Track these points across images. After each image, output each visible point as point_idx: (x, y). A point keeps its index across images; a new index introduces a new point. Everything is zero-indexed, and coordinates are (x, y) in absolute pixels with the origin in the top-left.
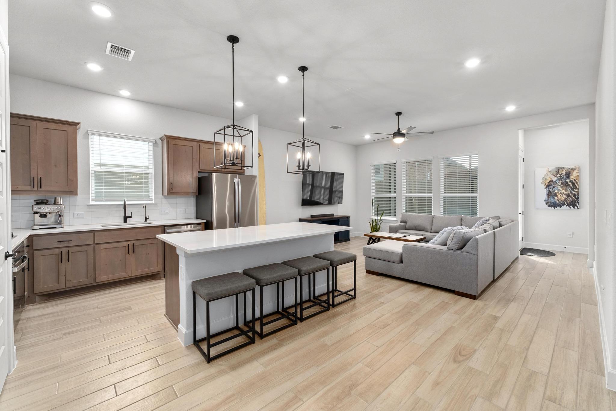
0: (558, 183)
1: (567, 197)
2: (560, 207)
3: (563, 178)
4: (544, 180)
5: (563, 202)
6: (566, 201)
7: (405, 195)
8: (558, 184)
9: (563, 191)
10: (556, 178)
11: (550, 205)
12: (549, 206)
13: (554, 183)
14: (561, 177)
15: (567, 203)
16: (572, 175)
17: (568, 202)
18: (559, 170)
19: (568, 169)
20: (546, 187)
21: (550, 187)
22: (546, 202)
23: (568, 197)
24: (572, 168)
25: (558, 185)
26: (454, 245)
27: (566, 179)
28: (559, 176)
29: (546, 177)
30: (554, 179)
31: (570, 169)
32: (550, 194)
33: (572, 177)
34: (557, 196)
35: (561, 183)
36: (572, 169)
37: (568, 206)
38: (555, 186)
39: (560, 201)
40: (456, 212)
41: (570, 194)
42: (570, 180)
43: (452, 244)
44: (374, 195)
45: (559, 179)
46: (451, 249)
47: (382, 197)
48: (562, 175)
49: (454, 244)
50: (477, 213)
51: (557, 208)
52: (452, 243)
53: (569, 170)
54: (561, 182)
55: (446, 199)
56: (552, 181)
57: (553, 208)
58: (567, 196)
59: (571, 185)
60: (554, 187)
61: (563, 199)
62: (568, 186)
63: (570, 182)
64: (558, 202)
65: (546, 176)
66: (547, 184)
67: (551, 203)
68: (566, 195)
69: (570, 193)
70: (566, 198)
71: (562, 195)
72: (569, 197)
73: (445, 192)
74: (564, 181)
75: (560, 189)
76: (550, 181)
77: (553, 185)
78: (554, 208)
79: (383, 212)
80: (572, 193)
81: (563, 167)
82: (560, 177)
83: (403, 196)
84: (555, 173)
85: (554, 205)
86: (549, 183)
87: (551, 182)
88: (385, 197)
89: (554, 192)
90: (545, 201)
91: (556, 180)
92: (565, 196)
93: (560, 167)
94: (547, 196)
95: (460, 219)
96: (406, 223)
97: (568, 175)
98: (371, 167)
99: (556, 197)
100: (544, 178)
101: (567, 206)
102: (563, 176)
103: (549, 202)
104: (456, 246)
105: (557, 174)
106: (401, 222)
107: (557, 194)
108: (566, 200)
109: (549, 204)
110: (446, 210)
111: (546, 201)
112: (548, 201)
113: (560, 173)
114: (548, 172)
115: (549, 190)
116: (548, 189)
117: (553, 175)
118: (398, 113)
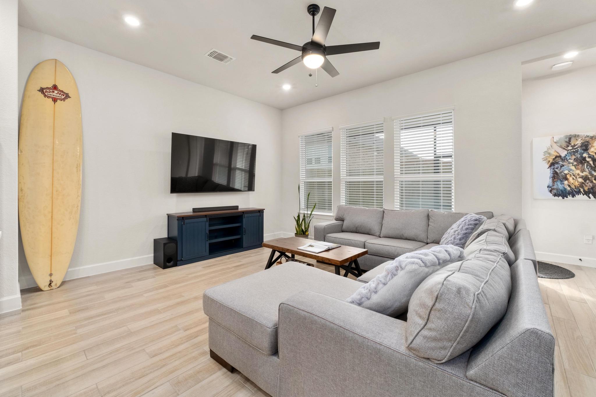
0: (570, 159)
1: (583, 181)
2: (573, 197)
3: (577, 151)
4: (546, 155)
5: (578, 188)
6: (582, 187)
7: (345, 178)
8: (570, 161)
9: (578, 172)
10: (566, 152)
11: (555, 193)
12: (555, 195)
13: (562, 159)
14: (574, 150)
15: (584, 191)
16: (592, 146)
17: (586, 189)
18: (570, 139)
19: (585, 137)
20: (550, 166)
21: (556, 166)
22: (550, 189)
23: (585, 181)
24: (592, 135)
25: (569, 163)
26: (433, 344)
27: (583, 154)
28: (570, 148)
29: (550, 151)
30: (563, 153)
31: (588, 137)
32: (555, 176)
33: (592, 149)
34: (567, 179)
35: (575, 159)
36: (592, 138)
37: (585, 195)
38: (564, 164)
39: (573, 187)
40: (419, 204)
41: (590, 177)
42: (589, 154)
43: (425, 337)
44: (304, 179)
45: (570, 153)
46: (422, 355)
47: (314, 182)
48: (575, 147)
49: (435, 339)
50: (451, 206)
51: (567, 197)
52: (425, 332)
53: (587, 139)
54: (574, 157)
55: (404, 183)
56: (560, 156)
57: (560, 198)
58: (583, 179)
59: (591, 163)
60: (563, 166)
61: (577, 184)
62: (586, 164)
63: (589, 157)
64: (569, 189)
65: (549, 149)
66: (551, 162)
67: (557, 190)
68: (582, 177)
69: (588, 174)
70: (583, 183)
71: (576, 178)
72: (588, 181)
73: (403, 173)
74: (580, 156)
75: (573, 168)
76: (556, 157)
77: (561, 162)
78: (563, 198)
79: (316, 204)
80: (592, 175)
81: (577, 134)
82: (572, 150)
83: (342, 180)
84: (564, 144)
85: (563, 194)
86: (554, 159)
87: (557, 159)
88: (318, 182)
89: (563, 173)
90: (548, 187)
91: (566, 155)
92: (580, 180)
93: (572, 134)
94: (551, 180)
95: (426, 215)
96: (343, 220)
97: (586, 146)
98: (300, 139)
99: (566, 181)
100: (547, 153)
101: (583, 195)
102: (577, 148)
103: (554, 189)
104: (444, 348)
105: (568, 146)
106: (337, 219)
107: (567, 176)
108: (582, 185)
109: (555, 191)
110: (403, 201)
111: (550, 187)
112: (552, 187)
113: (572, 144)
114: (553, 142)
115: (555, 171)
116: (554, 169)
117: (561, 147)
118: (311, 7)
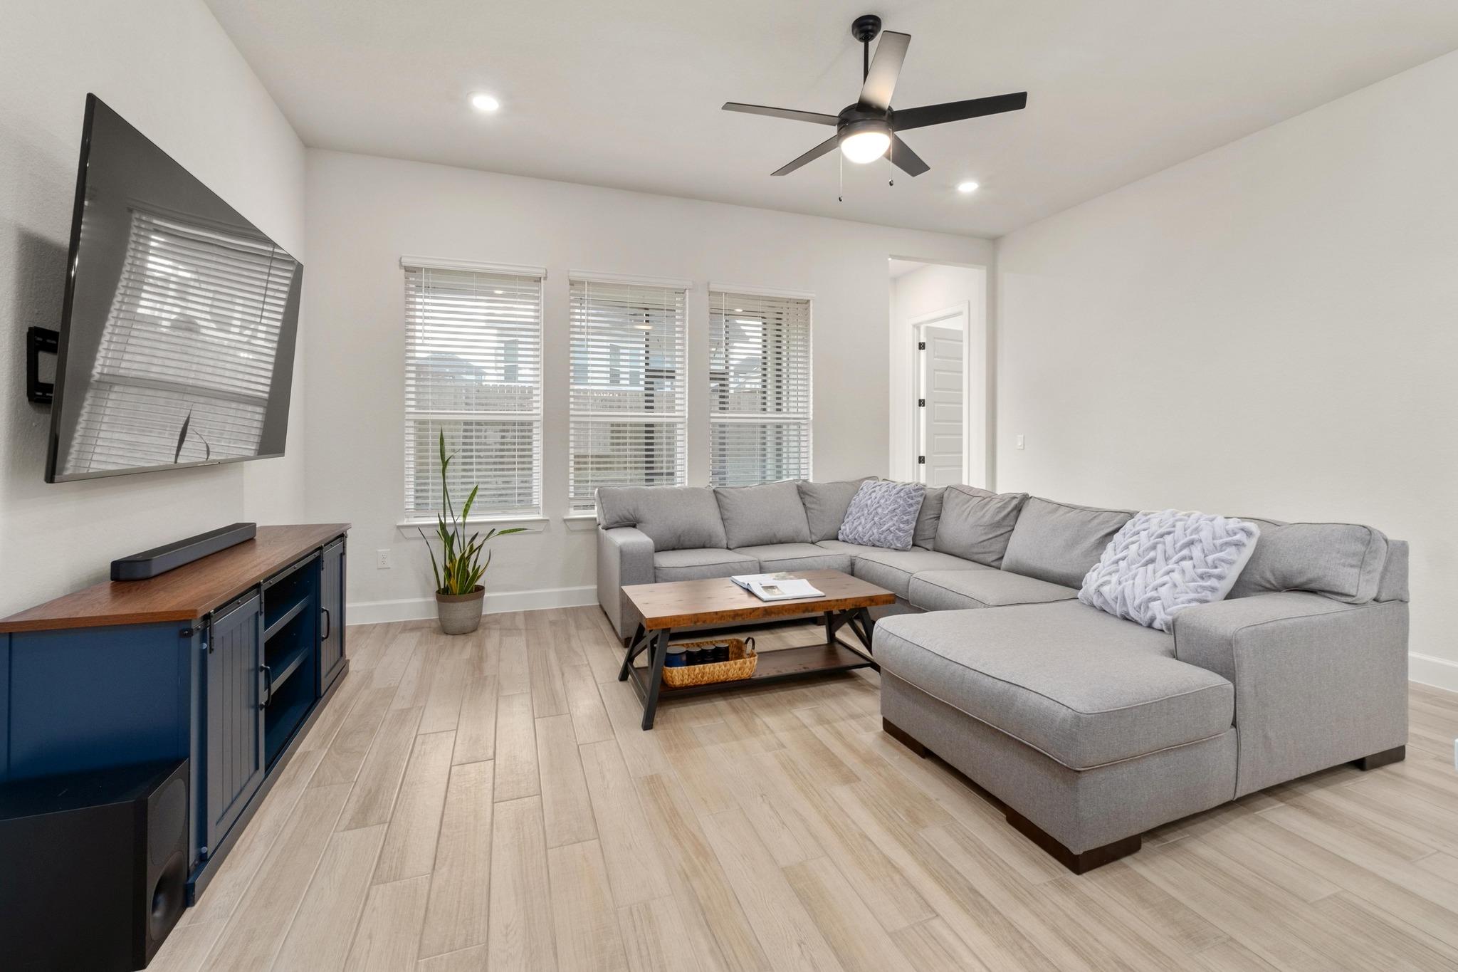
79: (475, 489)
96: (632, 525)
118: (871, 21)
